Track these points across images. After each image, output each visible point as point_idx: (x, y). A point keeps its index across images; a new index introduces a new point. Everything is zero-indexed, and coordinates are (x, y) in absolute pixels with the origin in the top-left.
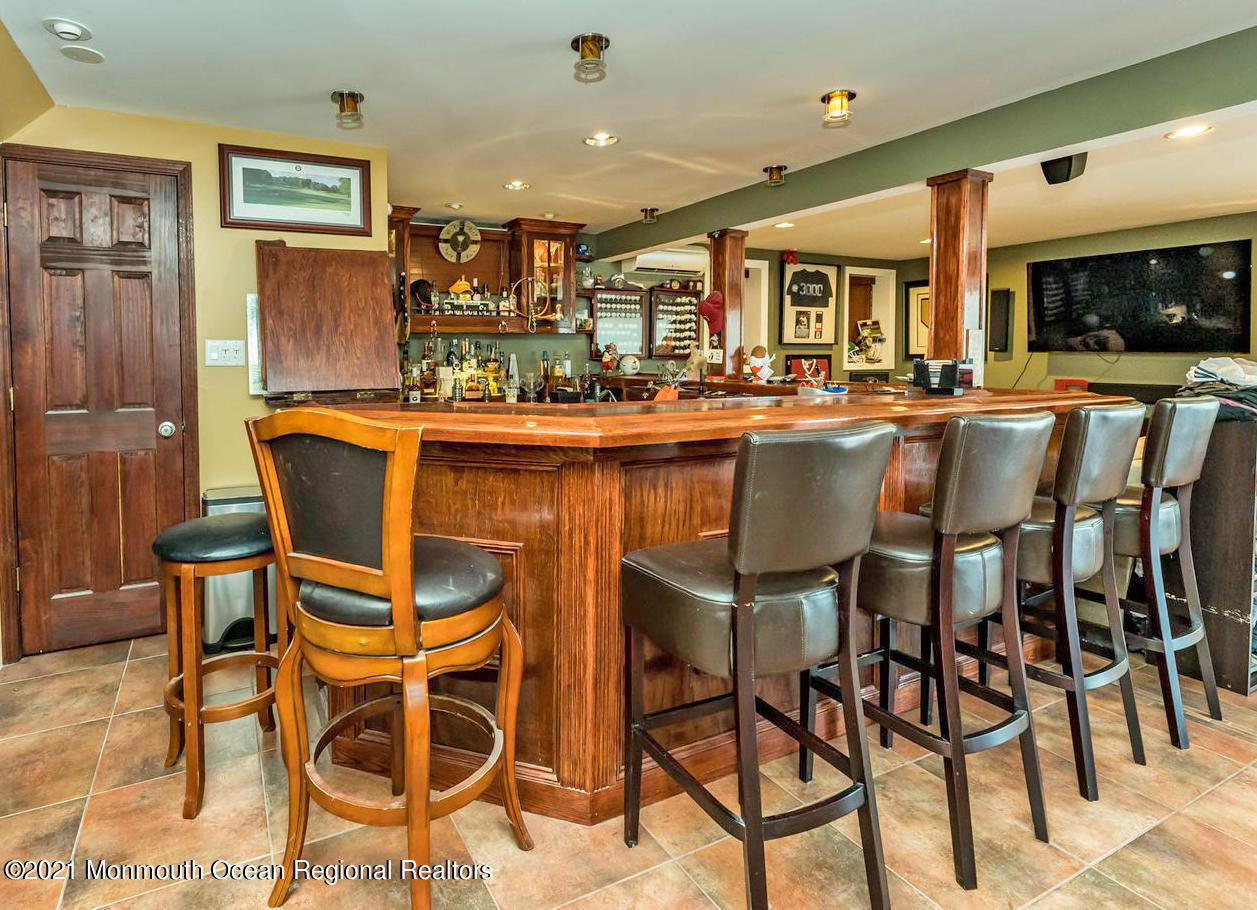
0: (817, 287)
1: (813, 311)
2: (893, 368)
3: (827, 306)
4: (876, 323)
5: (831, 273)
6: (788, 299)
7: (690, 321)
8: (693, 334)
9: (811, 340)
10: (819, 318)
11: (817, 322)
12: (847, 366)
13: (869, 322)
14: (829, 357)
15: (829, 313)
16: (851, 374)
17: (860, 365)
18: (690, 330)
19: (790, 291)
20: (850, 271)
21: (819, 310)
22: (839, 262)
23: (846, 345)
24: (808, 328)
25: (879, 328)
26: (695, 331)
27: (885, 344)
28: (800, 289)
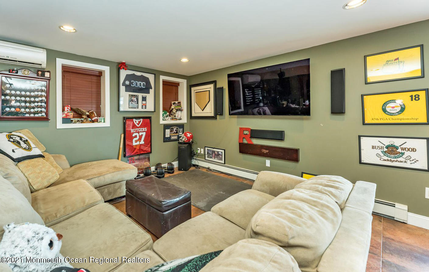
0: (142, 83)
1: (140, 95)
2: (186, 122)
3: (149, 93)
4: (179, 103)
5: (151, 78)
6: (123, 88)
7: (41, 96)
8: (43, 104)
9: (140, 109)
10: (144, 99)
11: (143, 100)
12: (162, 122)
13: (176, 102)
14: (150, 118)
15: (150, 97)
16: (164, 125)
17: (169, 121)
18: (41, 101)
19: (124, 84)
20: (162, 78)
21: (144, 95)
22: (157, 73)
23: (161, 112)
24: (138, 103)
25: (181, 105)
26: (46, 103)
27: (183, 112)
28: (131, 83)
